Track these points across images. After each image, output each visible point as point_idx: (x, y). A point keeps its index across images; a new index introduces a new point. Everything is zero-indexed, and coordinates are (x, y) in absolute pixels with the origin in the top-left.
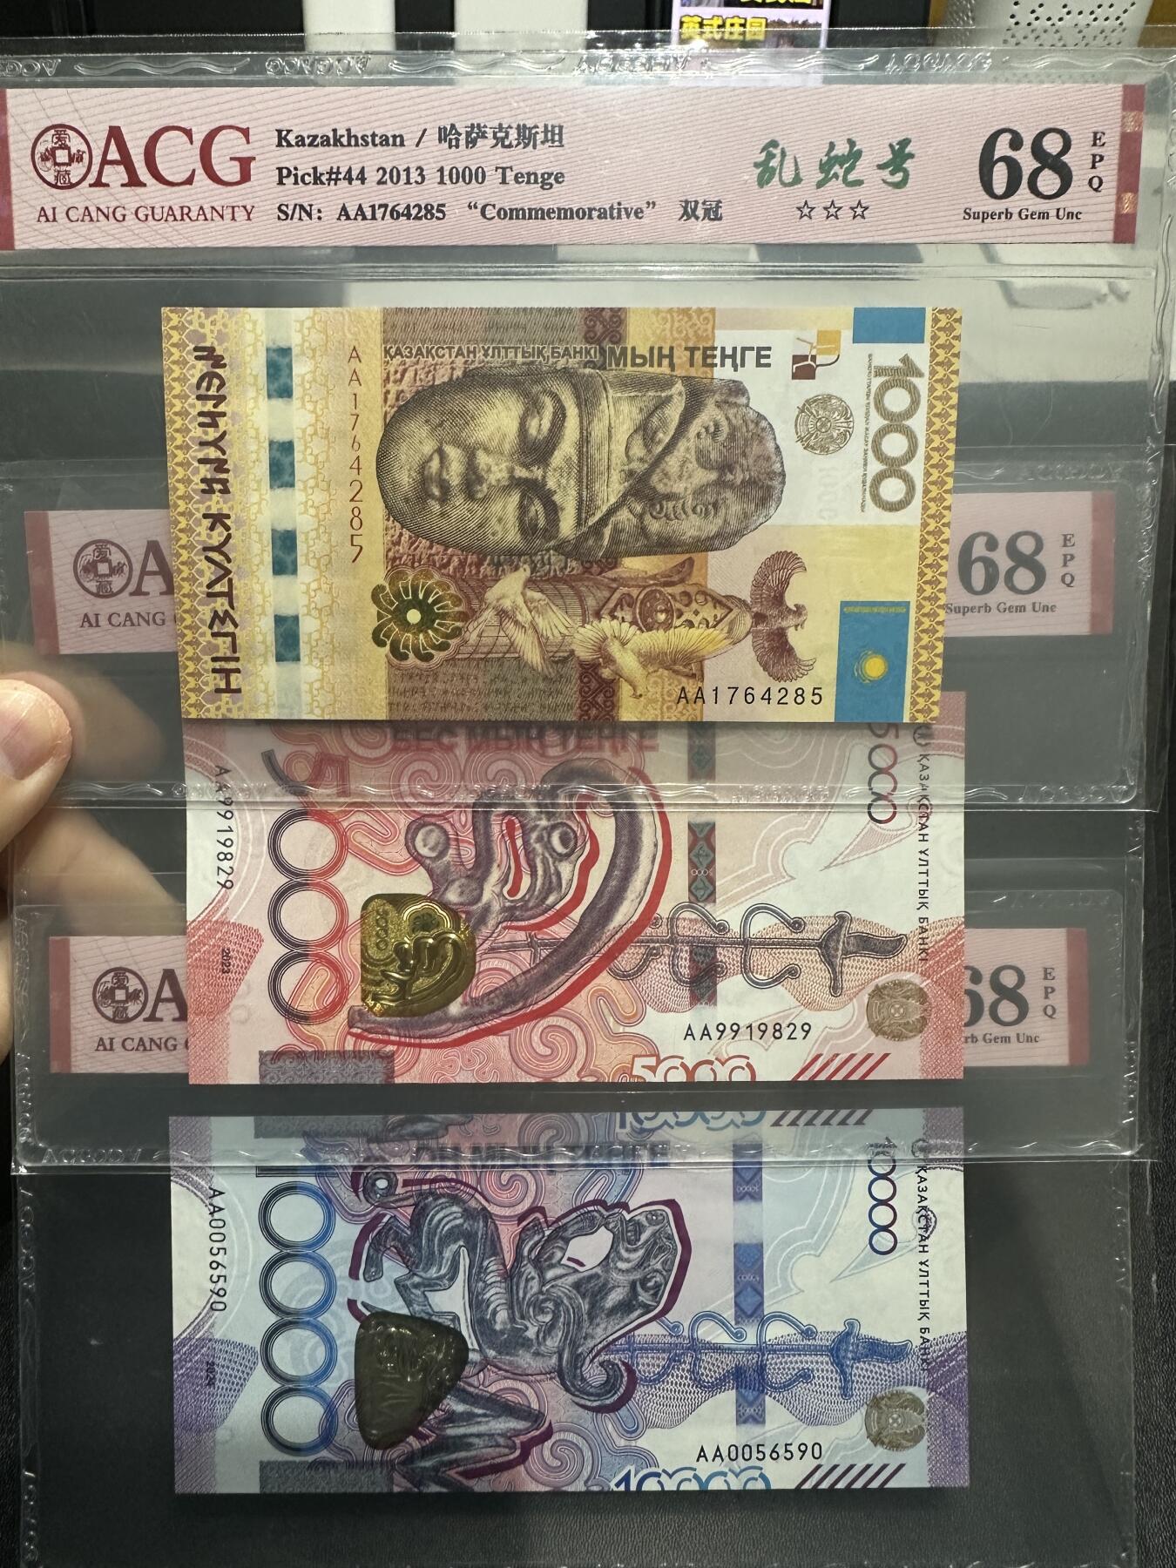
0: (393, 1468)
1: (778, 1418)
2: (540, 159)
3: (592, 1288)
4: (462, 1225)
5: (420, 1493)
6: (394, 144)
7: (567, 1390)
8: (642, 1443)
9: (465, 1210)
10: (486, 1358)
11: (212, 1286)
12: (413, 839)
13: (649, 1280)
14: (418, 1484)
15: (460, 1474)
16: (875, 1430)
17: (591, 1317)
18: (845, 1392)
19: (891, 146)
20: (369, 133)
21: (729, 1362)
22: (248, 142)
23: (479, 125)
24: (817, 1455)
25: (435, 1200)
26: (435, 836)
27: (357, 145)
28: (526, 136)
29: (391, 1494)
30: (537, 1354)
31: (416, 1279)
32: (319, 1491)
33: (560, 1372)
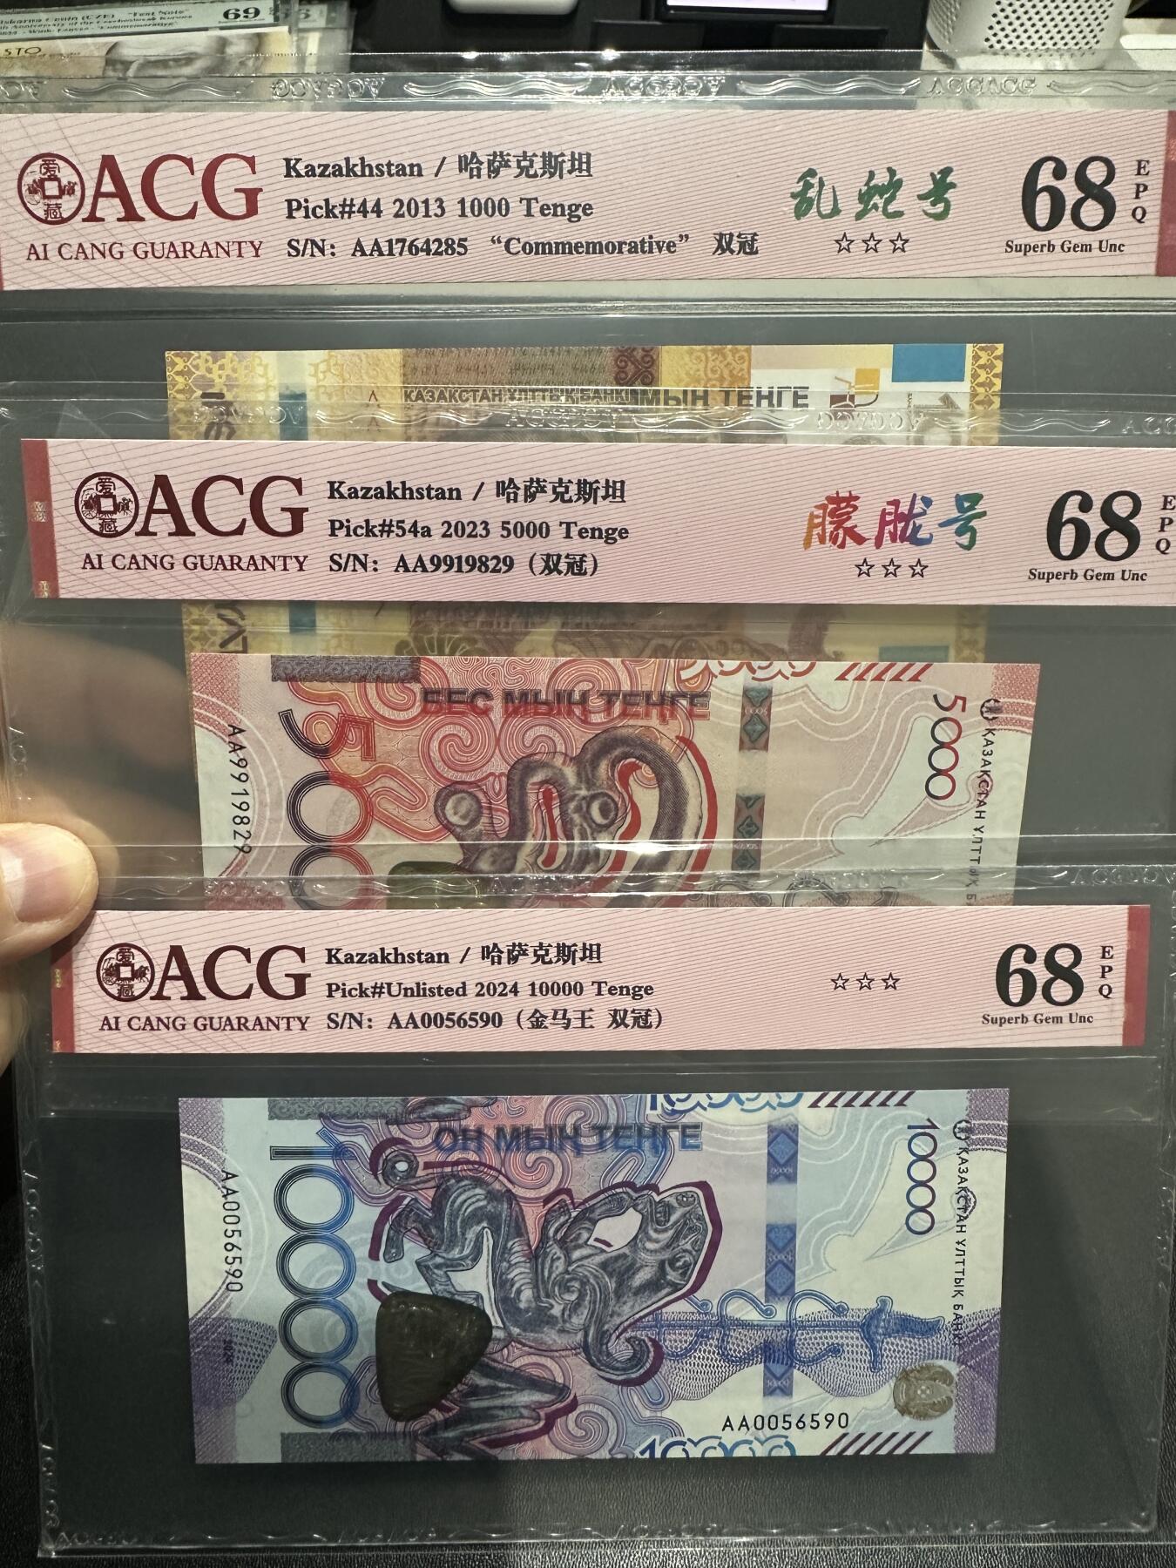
0: (416, 1438)
1: (806, 1391)
2: (566, 189)
3: (620, 1268)
4: (485, 1207)
5: (444, 1462)
6: (412, 174)
7: (593, 1365)
8: (668, 1414)
9: (489, 1192)
10: (510, 1334)
11: (227, 1267)
12: (443, 806)
13: (678, 1260)
14: (441, 1453)
15: (484, 1443)
16: (902, 1401)
17: (619, 1295)
18: (875, 1365)
19: (932, 175)
20: (385, 162)
21: (758, 1338)
22: (254, 172)
23: (501, 153)
24: (843, 1424)
25: (458, 1182)
26: (466, 804)
27: (371, 175)
28: (552, 165)
29: (414, 1463)
30: (562, 1331)
31: (438, 1260)
32: (342, 1460)
33: (585, 1347)
